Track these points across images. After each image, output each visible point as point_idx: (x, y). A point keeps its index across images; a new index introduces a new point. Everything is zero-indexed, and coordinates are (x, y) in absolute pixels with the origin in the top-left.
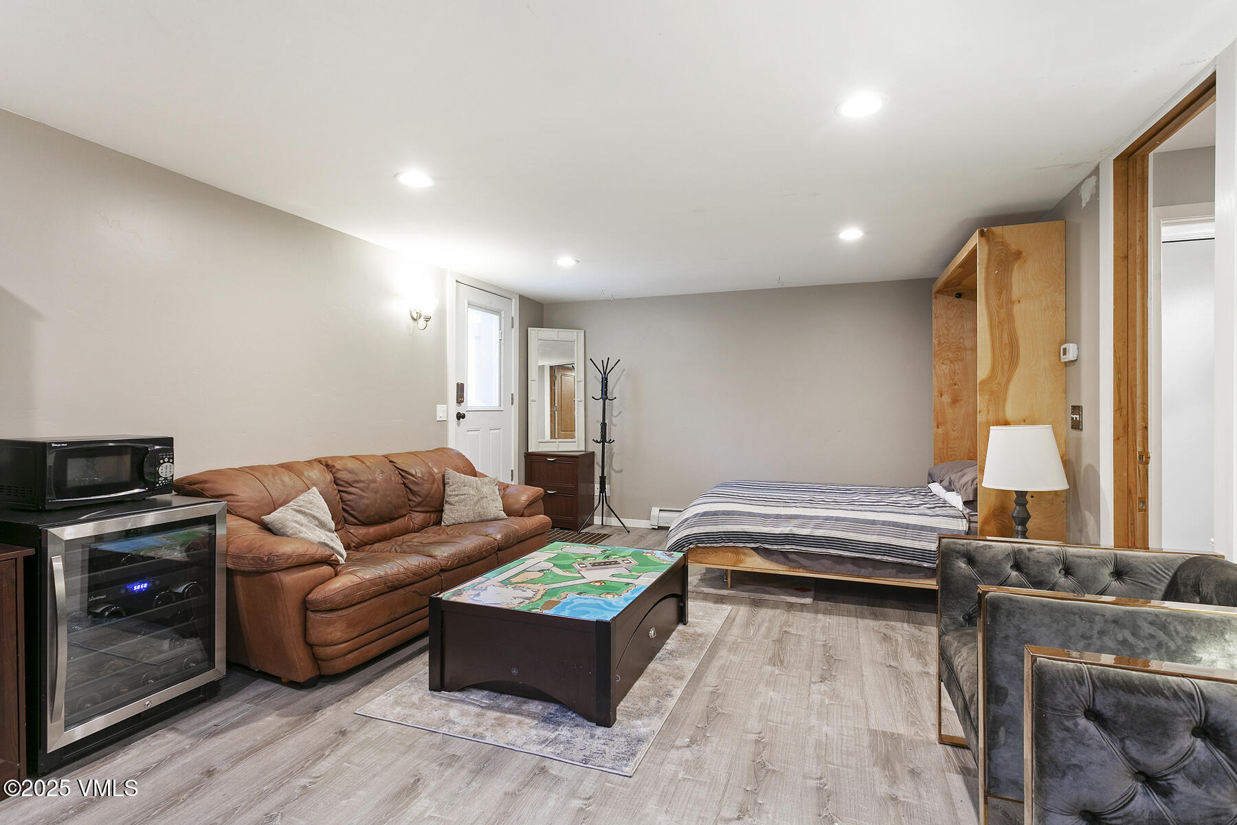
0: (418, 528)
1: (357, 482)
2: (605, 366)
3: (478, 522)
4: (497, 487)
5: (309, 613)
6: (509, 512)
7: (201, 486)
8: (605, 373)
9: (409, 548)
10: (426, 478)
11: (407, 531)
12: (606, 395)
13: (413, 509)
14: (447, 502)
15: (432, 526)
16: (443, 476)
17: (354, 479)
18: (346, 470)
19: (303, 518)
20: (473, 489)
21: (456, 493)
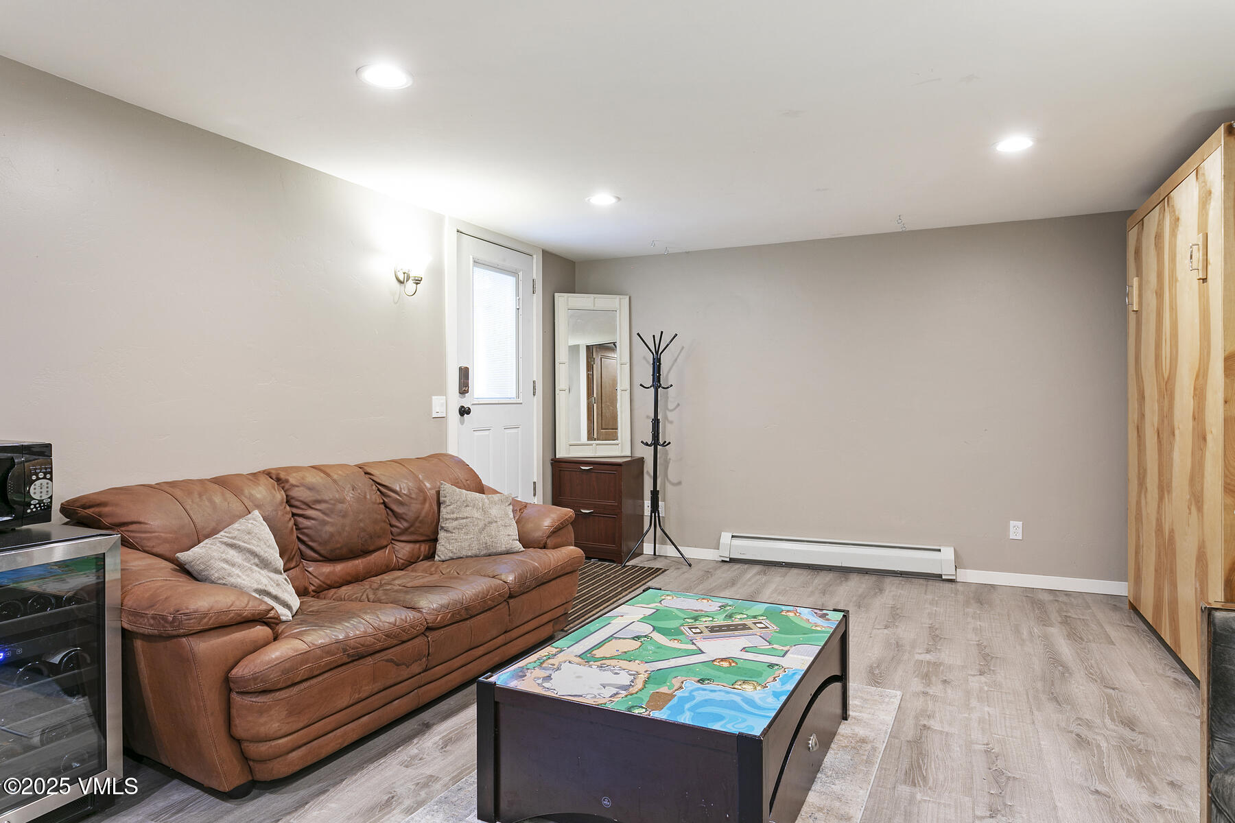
0: (403, 564)
1: (319, 502)
2: (657, 342)
3: (485, 555)
4: (511, 507)
5: (234, 695)
6: (527, 542)
7: (97, 510)
8: (657, 353)
9: (386, 594)
10: (413, 496)
11: (387, 569)
12: (659, 381)
13: (396, 538)
14: (442, 528)
15: (422, 560)
16: (438, 493)
17: (314, 498)
18: (303, 485)
19: (236, 554)
20: (478, 509)
21: (455, 516)
